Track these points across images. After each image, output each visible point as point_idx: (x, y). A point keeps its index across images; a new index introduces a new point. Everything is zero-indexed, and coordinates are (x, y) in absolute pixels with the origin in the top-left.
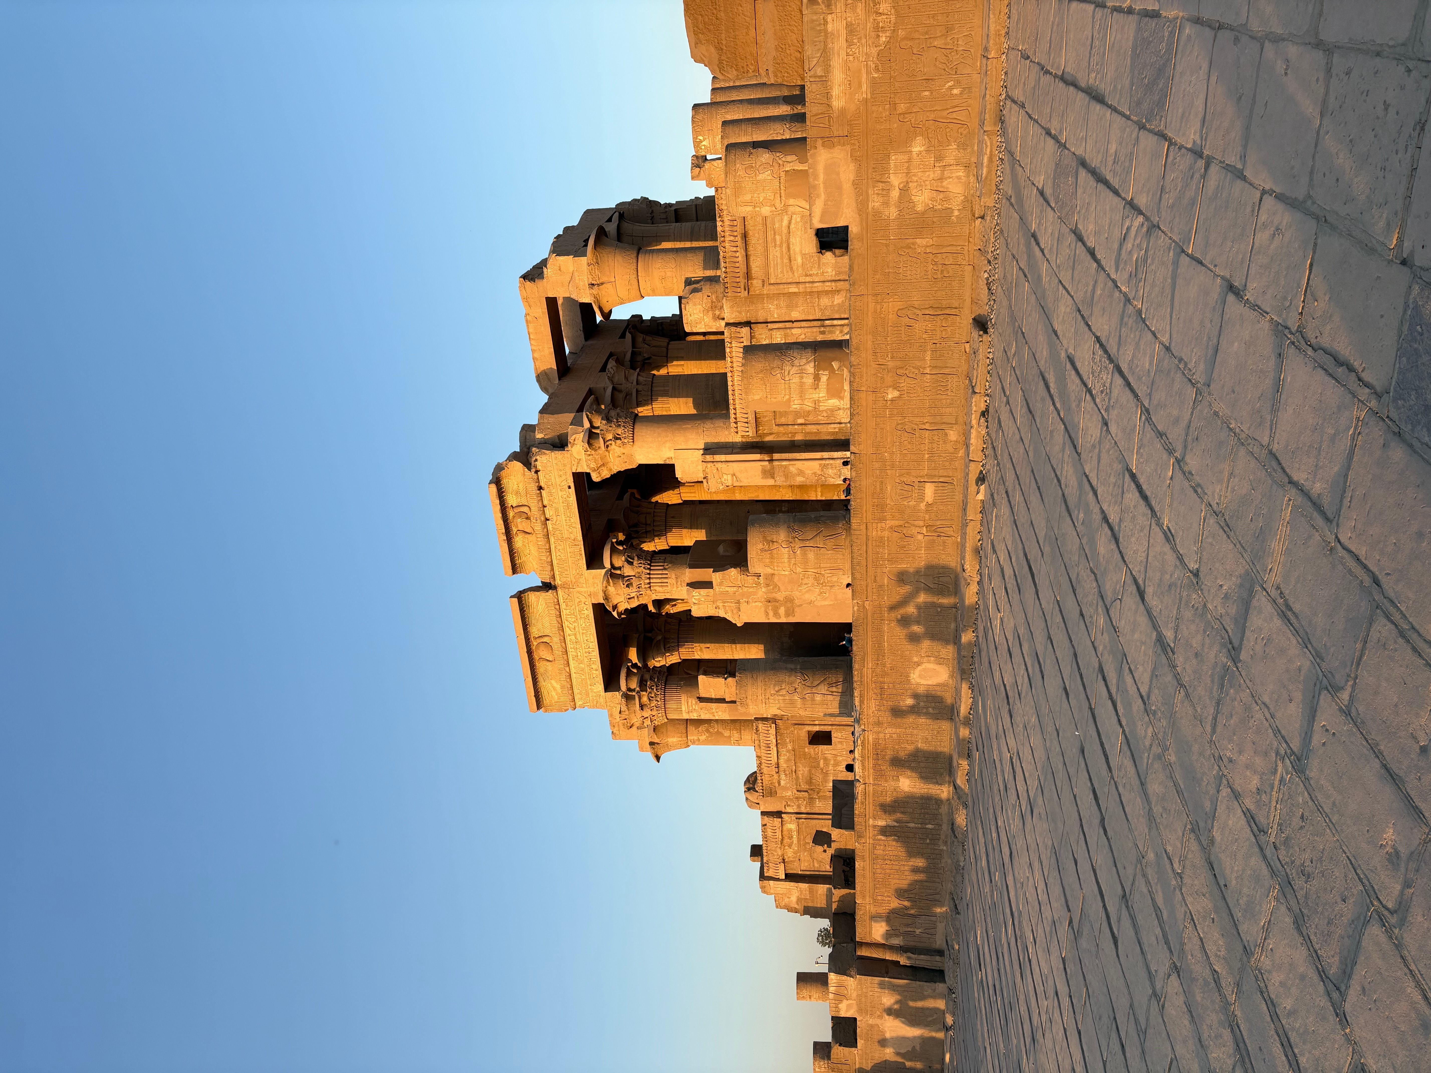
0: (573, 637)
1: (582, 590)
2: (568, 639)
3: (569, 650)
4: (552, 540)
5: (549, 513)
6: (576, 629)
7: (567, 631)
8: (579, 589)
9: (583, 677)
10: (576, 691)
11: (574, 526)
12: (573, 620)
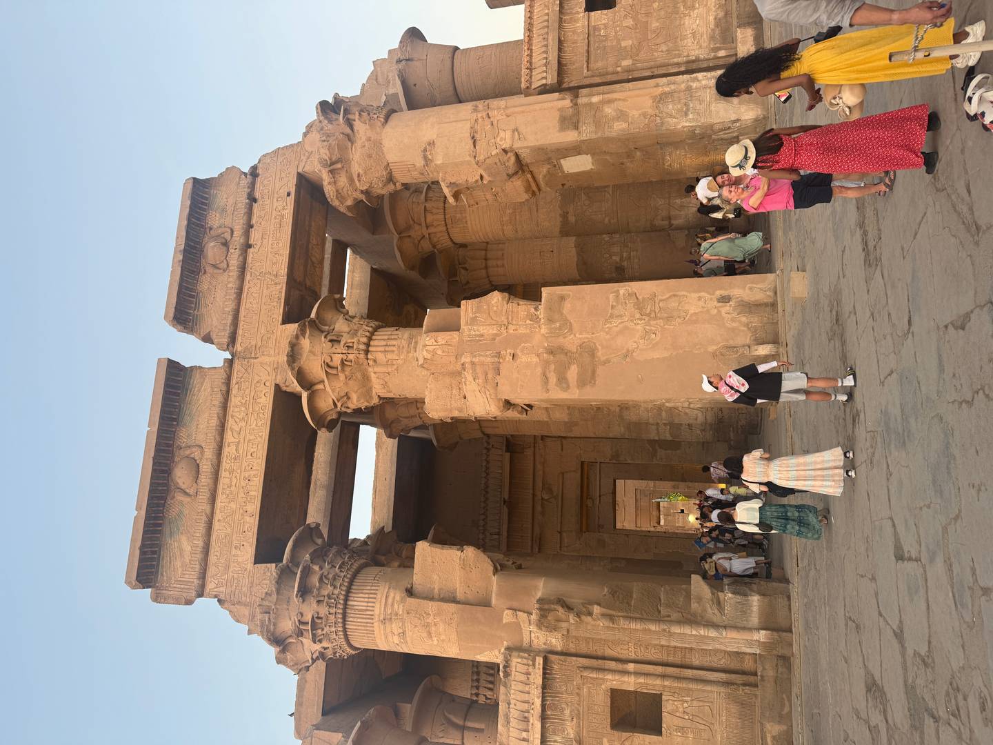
0: (233, 448)
1: (267, 359)
2: (226, 450)
3: (224, 473)
4: (248, 277)
5: (255, 236)
6: (242, 433)
7: (229, 437)
8: (263, 358)
9: (229, 531)
10: (213, 559)
11: (281, 252)
12: (241, 417)
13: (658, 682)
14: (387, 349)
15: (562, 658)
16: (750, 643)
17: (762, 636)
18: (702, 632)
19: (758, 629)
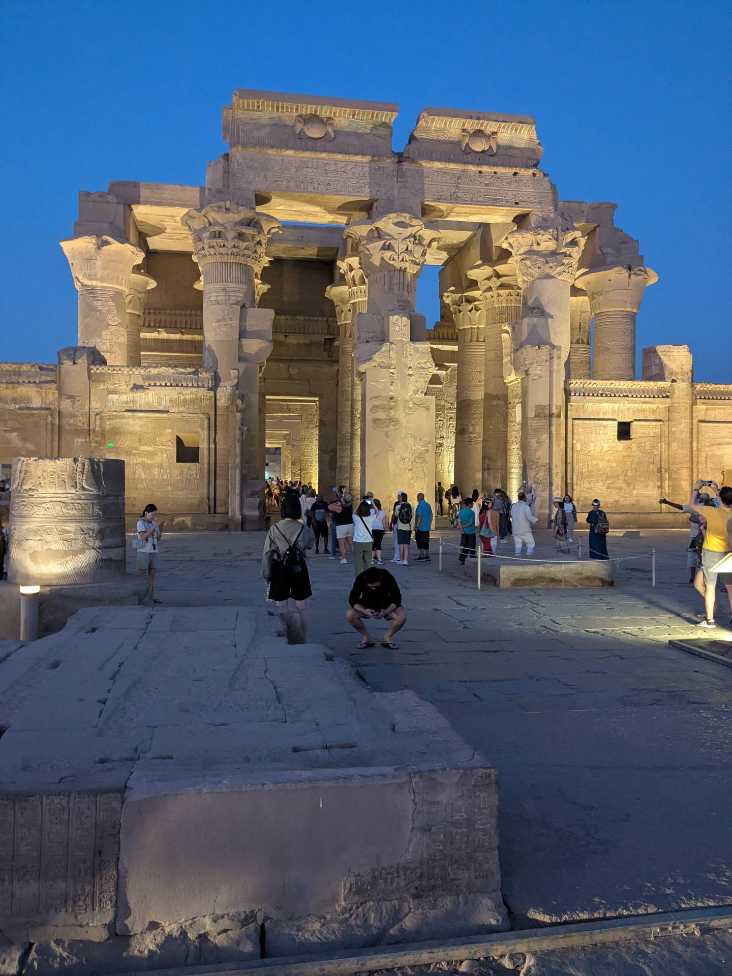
1: (396, 192)
4: (457, 173)
5: (489, 176)
6: (344, 173)
8: (397, 188)
12: (356, 171)
13: (206, 461)
14: (401, 285)
15: (213, 406)
16: (234, 510)
17: (238, 516)
18: (238, 486)
19: (242, 514)
